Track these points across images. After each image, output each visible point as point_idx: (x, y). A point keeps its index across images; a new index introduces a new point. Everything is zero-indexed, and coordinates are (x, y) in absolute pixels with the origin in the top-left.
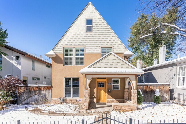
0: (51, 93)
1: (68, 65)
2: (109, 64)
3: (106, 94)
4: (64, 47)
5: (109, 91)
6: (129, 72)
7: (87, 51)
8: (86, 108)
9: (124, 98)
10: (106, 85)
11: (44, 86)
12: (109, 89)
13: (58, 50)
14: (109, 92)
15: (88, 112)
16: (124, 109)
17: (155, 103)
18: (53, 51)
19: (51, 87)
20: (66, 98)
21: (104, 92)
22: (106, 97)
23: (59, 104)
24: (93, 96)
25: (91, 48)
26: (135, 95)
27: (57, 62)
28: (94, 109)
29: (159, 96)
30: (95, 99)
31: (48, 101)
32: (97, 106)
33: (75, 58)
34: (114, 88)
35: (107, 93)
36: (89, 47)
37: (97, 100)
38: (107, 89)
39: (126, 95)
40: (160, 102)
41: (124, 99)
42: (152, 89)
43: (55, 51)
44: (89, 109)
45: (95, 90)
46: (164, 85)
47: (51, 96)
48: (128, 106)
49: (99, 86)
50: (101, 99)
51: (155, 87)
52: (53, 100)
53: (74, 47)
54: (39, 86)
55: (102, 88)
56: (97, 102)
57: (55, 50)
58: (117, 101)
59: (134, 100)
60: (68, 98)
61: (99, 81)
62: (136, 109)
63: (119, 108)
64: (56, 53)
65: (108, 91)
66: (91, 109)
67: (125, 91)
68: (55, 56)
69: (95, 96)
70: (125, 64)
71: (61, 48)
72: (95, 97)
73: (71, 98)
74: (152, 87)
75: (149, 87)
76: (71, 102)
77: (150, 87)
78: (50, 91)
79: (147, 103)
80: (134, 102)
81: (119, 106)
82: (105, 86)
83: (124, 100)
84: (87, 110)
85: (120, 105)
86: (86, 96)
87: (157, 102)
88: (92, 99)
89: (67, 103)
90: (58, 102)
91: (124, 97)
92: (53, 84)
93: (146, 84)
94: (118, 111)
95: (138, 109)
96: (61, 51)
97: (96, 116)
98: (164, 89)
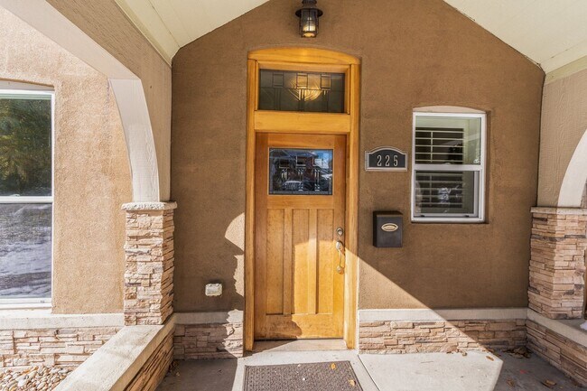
3: (351, 259)
5: (389, 227)
10: (354, 176)
12: (376, 216)
22: (349, 291)
24: (213, 290)
30: (234, 318)
34: (428, 204)
35: (360, 253)
38: (360, 212)
49: (277, 188)
61: (281, 134)
65: (367, 230)
67: (559, 228)
72: (228, 301)
88: (200, 318)
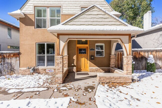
0: (18, 61)
1: (41, 27)
2: (92, 20)
3: (89, 62)
4: (35, 7)
5: (92, 57)
6: (122, 30)
7: (64, 11)
8: (59, 82)
9: (111, 66)
10: (89, 52)
11: (9, 53)
12: (91, 56)
13: (27, 9)
14: (92, 59)
15: (62, 88)
16: (115, 81)
17: (148, 71)
18: (21, 10)
19: (19, 54)
20: (37, 67)
21: (86, 60)
22: (88, 65)
23: (29, 74)
24: (73, 65)
25: (70, 7)
26: (129, 63)
27: (27, 24)
28: (72, 82)
29: (153, 64)
30: (75, 68)
31: (15, 71)
32: (77, 77)
33: (49, 20)
36: (67, 7)
37: (77, 68)
38: (89, 56)
39: (113, 62)
40: (155, 70)
41: (109, 66)
42: (143, 55)
43: (23, 11)
44: (64, 82)
45: (75, 57)
46: (157, 50)
47: (19, 65)
48: (120, 78)
49: (80, 53)
50: (83, 68)
51: (146, 53)
52: (21, 70)
53: (48, 7)
54: (3, 53)
55: (83, 55)
56: (78, 71)
57: (24, 9)
58: (102, 69)
59: (129, 69)
60: (40, 68)
61: (80, 47)
62: (131, 81)
63: (108, 81)
64: (25, 13)
65: (90, 58)
66: (68, 82)
67: (111, 57)
68: (24, 17)
69: (75, 64)
70: (115, 21)
71: (32, 7)
73: (45, 67)
74: (143, 53)
75: (139, 54)
76: (44, 71)
77: (141, 53)
78: (18, 59)
79: (138, 71)
80: (128, 72)
81: (107, 78)
82: (86, 52)
83: (110, 68)
84: (61, 84)
85: (109, 76)
86: (60, 64)
87: (151, 70)
88: (71, 68)
89: (39, 73)
90: (28, 73)
91: (109, 64)
92: (21, 50)
93: (136, 49)
94: (106, 85)
95: (133, 80)
96: (32, 11)
97: (72, 98)
98: (156, 55)
